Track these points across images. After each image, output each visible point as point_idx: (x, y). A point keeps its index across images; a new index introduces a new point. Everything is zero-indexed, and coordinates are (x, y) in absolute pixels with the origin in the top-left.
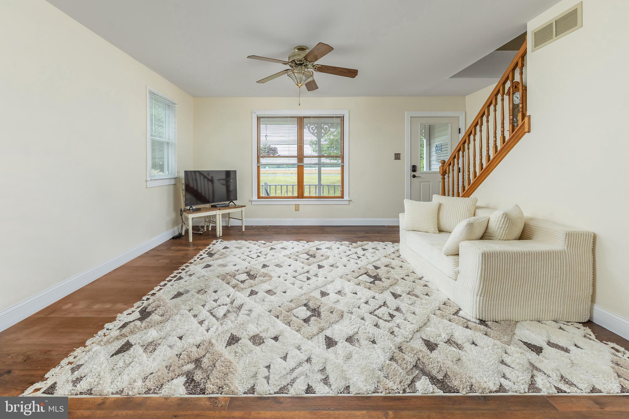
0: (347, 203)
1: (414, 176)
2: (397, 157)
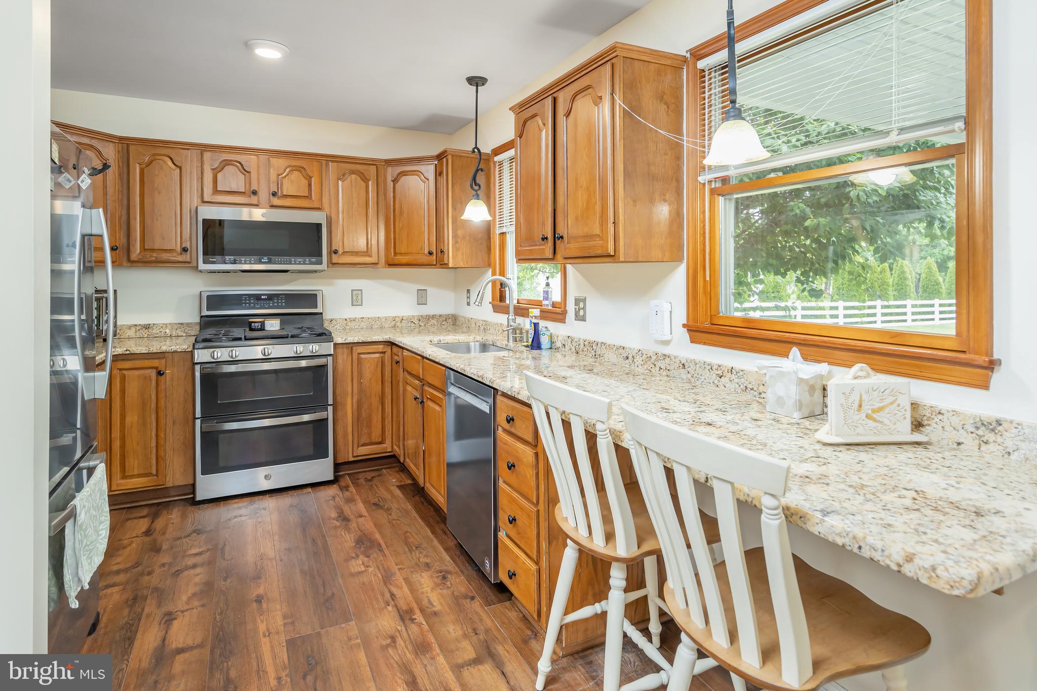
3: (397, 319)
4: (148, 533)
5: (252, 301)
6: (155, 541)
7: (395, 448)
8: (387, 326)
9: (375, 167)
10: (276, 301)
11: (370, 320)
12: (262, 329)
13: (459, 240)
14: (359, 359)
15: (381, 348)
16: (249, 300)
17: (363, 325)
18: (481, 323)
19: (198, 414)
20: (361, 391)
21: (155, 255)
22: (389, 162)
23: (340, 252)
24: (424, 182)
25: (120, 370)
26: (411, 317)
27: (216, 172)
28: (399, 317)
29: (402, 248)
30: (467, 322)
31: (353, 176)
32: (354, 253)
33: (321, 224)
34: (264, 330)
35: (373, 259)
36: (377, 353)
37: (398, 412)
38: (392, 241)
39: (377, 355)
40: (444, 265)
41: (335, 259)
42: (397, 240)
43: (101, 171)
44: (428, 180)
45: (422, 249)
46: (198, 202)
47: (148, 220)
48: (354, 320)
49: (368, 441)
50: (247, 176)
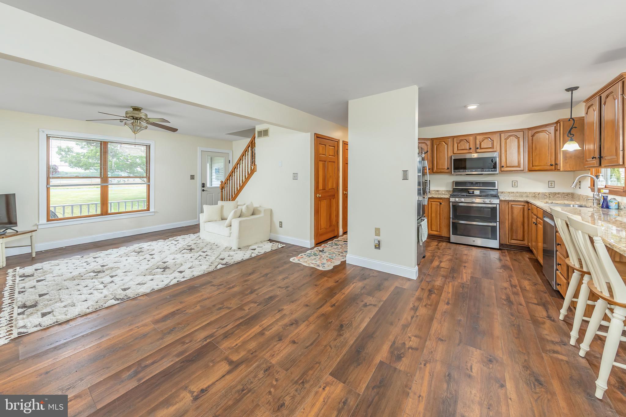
0: (153, 214)
1: (203, 190)
2: (192, 177)
4: (437, 245)
5: (470, 184)
6: (439, 247)
7: (529, 244)
8: (530, 196)
9: (522, 132)
10: (479, 184)
11: (521, 193)
12: (473, 193)
14: (512, 207)
15: (523, 204)
17: (518, 195)
19: (451, 217)
20: (513, 219)
21: (440, 170)
22: (529, 129)
23: (506, 166)
24: (549, 135)
25: (431, 201)
26: (544, 193)
27: (458, 144)
28: (537, 193)
29: (536, 164)
30: (578, 196)
31: (512, 137)
32: (512, 167)
33: (496, 157)
34: (474, 194)
35: (522, 168)
38: (531, 161)
39: (521, 206)
40: (559, 170)
41: (503, 169)
42: (534, 160)
43: (426, 153)
44: (550, 133)
45: (547, 163)
46: (452, 154)
47: (438, 161)
48: (513, 193)
49: (516, 239)
50: (468, 143)
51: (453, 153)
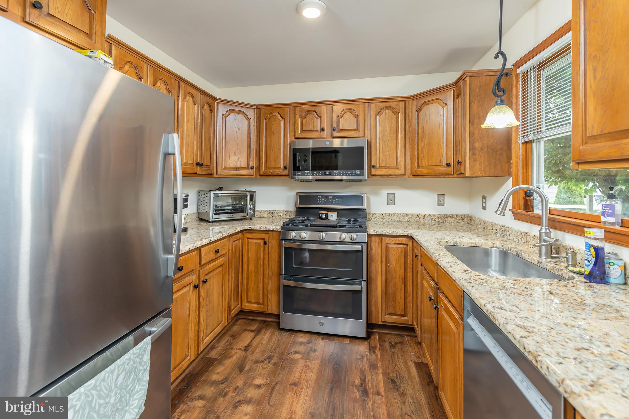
3: (420, 216)
5: (323, 200)
7: (415, 323)
8: (412, 220)
9: (403, 102)
10: (337, 200)
11: (400, 216)
13: (477, 152)
14: (387, 247)
15: (404, 240)
16: (322, 199)
17: (395, 218)
18: (499, 227)
19: (283, 273)
20: (388, 272)
21: (271, 171)
22: (414, 97)
23: (377, 166)
24: (444, 107)
25: (248, 238)
26: (432, 215)
27: (302, 118)
28: (422, 215)
29: (424, 162)
30: (482, 223)
31: (387, 111)
32: (387, 167)
33: (363, 147)
34: (327, 219)
35: (402, 171)
36: (401, 244)
37: (417, 297)
38: (416, 158)
39: (401, 246)
40: (461, 175)
41: (373, 172)
42: (420, 156)
44: (447, 105)
45: (440, 162)
46: (293, 139)
47: (268, 152)
48: (389, 215)
49: (393, 312)
50: (320, 119)
51: (293, 137)
